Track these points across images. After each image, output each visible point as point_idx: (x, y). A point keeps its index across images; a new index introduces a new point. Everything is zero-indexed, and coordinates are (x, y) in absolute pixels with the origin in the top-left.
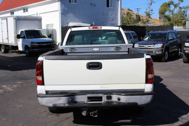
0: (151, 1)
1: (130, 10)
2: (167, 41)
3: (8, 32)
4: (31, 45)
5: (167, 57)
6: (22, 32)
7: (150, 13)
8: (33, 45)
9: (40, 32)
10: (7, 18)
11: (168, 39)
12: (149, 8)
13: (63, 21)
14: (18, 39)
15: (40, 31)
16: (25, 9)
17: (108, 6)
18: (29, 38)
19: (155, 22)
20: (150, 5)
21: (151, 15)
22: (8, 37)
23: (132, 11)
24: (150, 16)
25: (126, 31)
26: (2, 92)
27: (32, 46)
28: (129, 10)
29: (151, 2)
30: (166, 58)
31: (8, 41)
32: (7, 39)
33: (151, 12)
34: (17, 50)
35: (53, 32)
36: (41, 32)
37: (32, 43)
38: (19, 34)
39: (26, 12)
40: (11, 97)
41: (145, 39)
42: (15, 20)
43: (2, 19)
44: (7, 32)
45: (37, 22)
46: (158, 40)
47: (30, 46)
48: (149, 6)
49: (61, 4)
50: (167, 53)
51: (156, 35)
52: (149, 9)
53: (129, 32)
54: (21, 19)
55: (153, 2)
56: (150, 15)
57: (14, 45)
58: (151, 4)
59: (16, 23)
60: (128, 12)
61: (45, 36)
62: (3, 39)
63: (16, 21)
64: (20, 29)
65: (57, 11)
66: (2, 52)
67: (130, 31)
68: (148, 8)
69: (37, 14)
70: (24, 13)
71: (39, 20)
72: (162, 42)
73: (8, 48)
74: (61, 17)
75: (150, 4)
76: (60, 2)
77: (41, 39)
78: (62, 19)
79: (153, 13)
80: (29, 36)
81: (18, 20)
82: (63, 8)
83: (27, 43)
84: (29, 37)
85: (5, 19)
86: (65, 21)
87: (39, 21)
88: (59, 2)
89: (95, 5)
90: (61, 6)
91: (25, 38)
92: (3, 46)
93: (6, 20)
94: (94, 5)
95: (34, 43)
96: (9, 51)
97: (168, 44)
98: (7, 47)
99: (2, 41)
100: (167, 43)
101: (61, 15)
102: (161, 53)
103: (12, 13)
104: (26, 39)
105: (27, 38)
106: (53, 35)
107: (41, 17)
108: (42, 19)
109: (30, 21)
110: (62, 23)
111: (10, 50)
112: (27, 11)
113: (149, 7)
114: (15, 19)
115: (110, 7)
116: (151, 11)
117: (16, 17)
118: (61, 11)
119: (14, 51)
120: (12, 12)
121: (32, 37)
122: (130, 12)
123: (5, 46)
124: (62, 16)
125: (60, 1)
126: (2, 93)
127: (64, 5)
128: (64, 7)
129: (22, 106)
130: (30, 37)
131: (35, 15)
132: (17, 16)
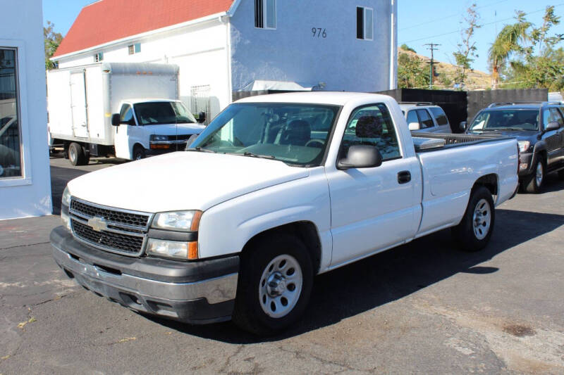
0: (471, 24)
1: (409, 50)
2: (540, 134)
3: (86, 106)
4: (151, 144)
5: (540, 179)
6: (126, 107)
7: (469, 57)
8: (157, 144)
9: (175, 107)
10: (85, 70)
11: (543, 126)
12: (465, 41)
13: (238, 77)
14: (116, 127)
15: (173, 103)
16: (132, 46)
17: (360, 35)
18: (144, 125)
19: (477, 82)
20: (468, 35)
21: (471, 60)
22: (87, 120)
23: (413, 51)
24: (469, 63)
25: (418, 105)
26: (73, 288)
27: (154, 147)
28: (405, 50)
29: (471, 26)
30: (538, 183)
31: (88, 131)
32: (84, 126)
33: (473, 54)
34: (111, 158)
35: (209, 107)
36: (178, 105)
37: (153, 137)
38: (118, 112)
39: (135, 54)
40: (99, 307)
41: (475, 128)
42: (105, 76)
43: (72, 73)
44: (85, 108)
45: (166, 79)
46: (513, 130)
47: (146, 146)
48: (466, 36)
49: (233, 30)
50: (540, 167)
51: (506, 116)
52: (464, 45)
53: (427, 107)
54: (124, 71)
55: (477, 27)
56: (468, 60)
57: (103, 144)
58: (472, 30)
59: (110, 82)
60: (403, 54)
61: (187, 119)
62: (75, 126)
63: (110, 76)
64: (122, 98)
65: (223, 48)
66: (71, 161)
67: (429, 104)
68: (463, 43)
69: (166, 58)
70: (132, 55)
71: (172, 75)
72: (528, 137)
73: (88, 151)
74: (232, 65)
75: (470, 31)
76: (229, 24)
77: (179, 125)
78: (235, 71)
79: (477, 56)
80: (146, 117)
81: (115, 73)
82: (237, 42)
83: (138, 139)
84: (144, 122)
85: (81, 72)
86: (244, 77)
87: (171, 78)
88: (226, 23)
89: (324, 33)
90: (233, 35)
91: (135, 125)
92: (72, 144)
93: (82, 75)
94: (322, 31)
95: (158, 138)
96: (91, 159)
97: (542, 142)
98: (84, 148)
99: (72, 131)
100: (540, 138)
101: (232, 61)
102: (526, 167)
103: (98, 57)
104: (137, 128)
105: (140, 124)
106: (210, 114)
107: (176, 65)
108: (181, 72)
109: (146, 77)
110: (236, 83)
111: (91, 156)
112: (138, 50)
113: (466, 39)
114: (108, 71)
115: (365, 39)
116: (471, 51)
117: (110, 66)
118: (232, 48)
119: (104, 158)
120: (97, 53)
121: (153, 120)
122: (409, 53)
123: (79, 146)
124: (236, 64)
125: (231, 23)
126: (72, 290)
127: (241, 32)
128: (241, 40)
129: (134, 338)
130: (147, 122)
131: (160, 60)
132: (112, 64)
